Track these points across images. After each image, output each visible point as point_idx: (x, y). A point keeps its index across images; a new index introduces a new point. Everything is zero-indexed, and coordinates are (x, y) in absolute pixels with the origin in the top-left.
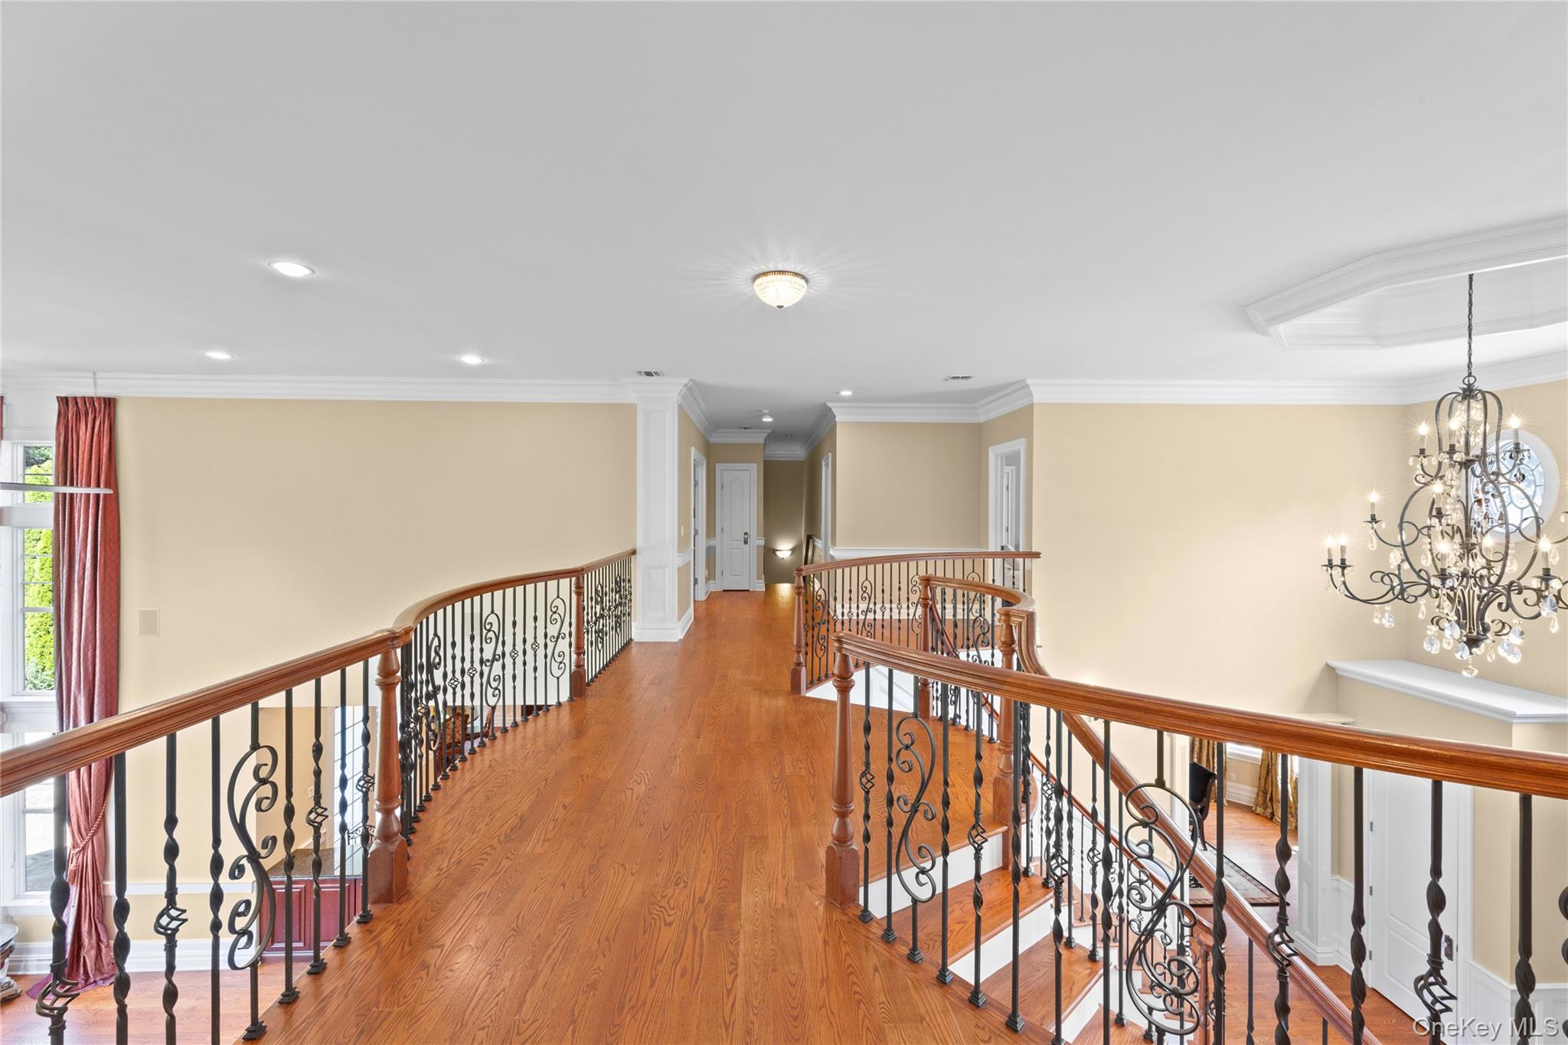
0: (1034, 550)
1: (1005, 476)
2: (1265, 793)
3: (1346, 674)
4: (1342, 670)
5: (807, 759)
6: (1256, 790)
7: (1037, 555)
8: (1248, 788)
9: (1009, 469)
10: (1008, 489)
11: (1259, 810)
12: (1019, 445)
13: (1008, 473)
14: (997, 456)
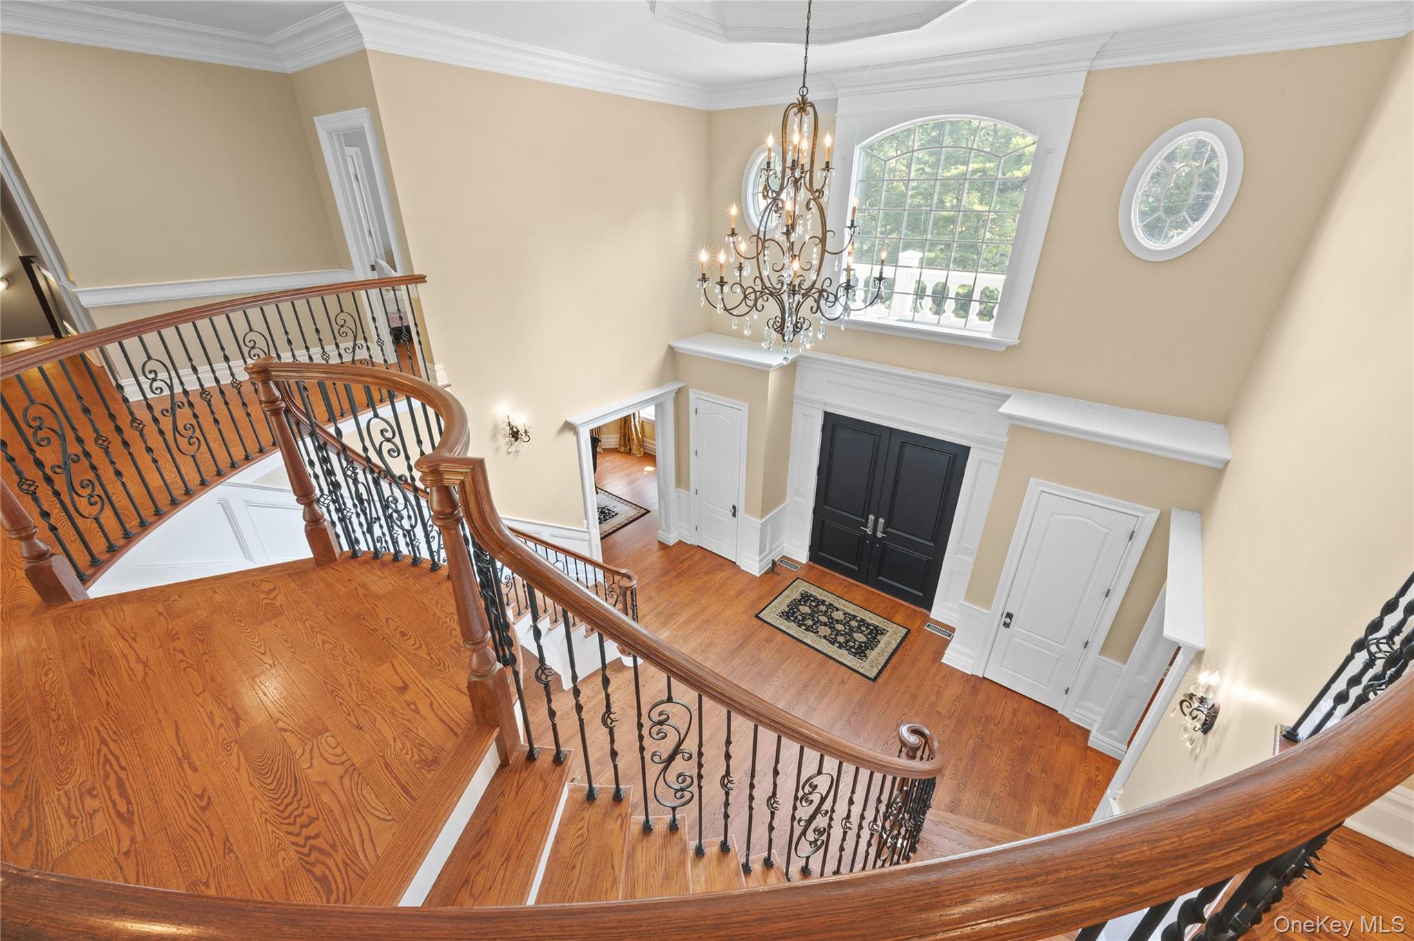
0: (416, 272)
1: (349, 160)
2: (625, 436)
3: (680, 351)
4: (680, 349)
5: (107, 777)
6: (619, 435)
7: (421, 279)
8: (614, 436)
9: (350, 151)
10: (357, 179)
11: (622, 449)
12: (358, 117)
13: (352, 157)
14: (330, 133)
